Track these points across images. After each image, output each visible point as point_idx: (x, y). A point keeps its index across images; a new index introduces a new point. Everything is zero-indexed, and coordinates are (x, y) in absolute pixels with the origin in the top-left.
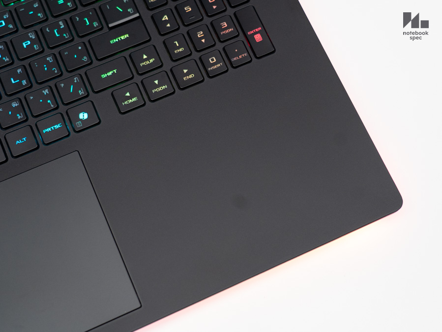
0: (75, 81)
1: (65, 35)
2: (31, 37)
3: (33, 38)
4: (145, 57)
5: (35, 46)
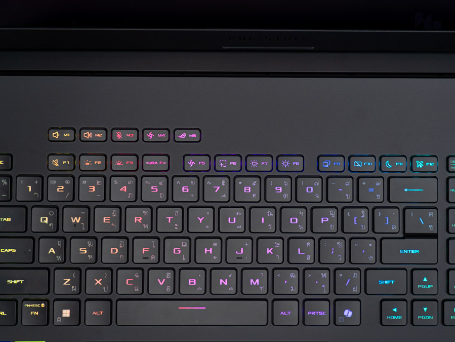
0: (354, 277)
1: (362, 226)
2: (331, 214)
3: (333, 216)
4: (425, 280)
5: (331, 226)
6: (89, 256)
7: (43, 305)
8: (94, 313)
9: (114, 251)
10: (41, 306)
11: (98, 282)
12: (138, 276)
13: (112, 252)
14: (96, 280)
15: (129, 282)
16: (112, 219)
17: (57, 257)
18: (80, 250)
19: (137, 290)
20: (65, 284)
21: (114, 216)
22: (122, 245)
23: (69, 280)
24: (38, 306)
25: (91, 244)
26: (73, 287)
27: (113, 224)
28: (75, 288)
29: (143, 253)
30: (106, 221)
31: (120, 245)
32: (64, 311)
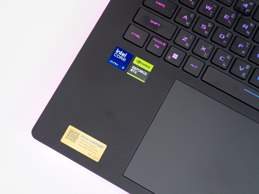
6: (205, 31)
7: (164, 44)
8: (192, 65)
9: (222, 36)
10: (163, 44)
11: (203, 49)
12: (229, 58)
13: (220, 36)
14: (203, 47)
15: (222, 58)
16: (230, 19)
17: (187, 22)
18: (202, 25)
19: (225, 66)
20: (183, 39)
21: (232, 17)
22: (228, 36)
23: (187, 39)
24: (161, 43)
25: (211, 26)
26: (187, 44)
27: (229, 21)
28: (188, 45)
29: (239, 46)
30: (226, 17)
31: (228, 35)
32: (175, 54)
